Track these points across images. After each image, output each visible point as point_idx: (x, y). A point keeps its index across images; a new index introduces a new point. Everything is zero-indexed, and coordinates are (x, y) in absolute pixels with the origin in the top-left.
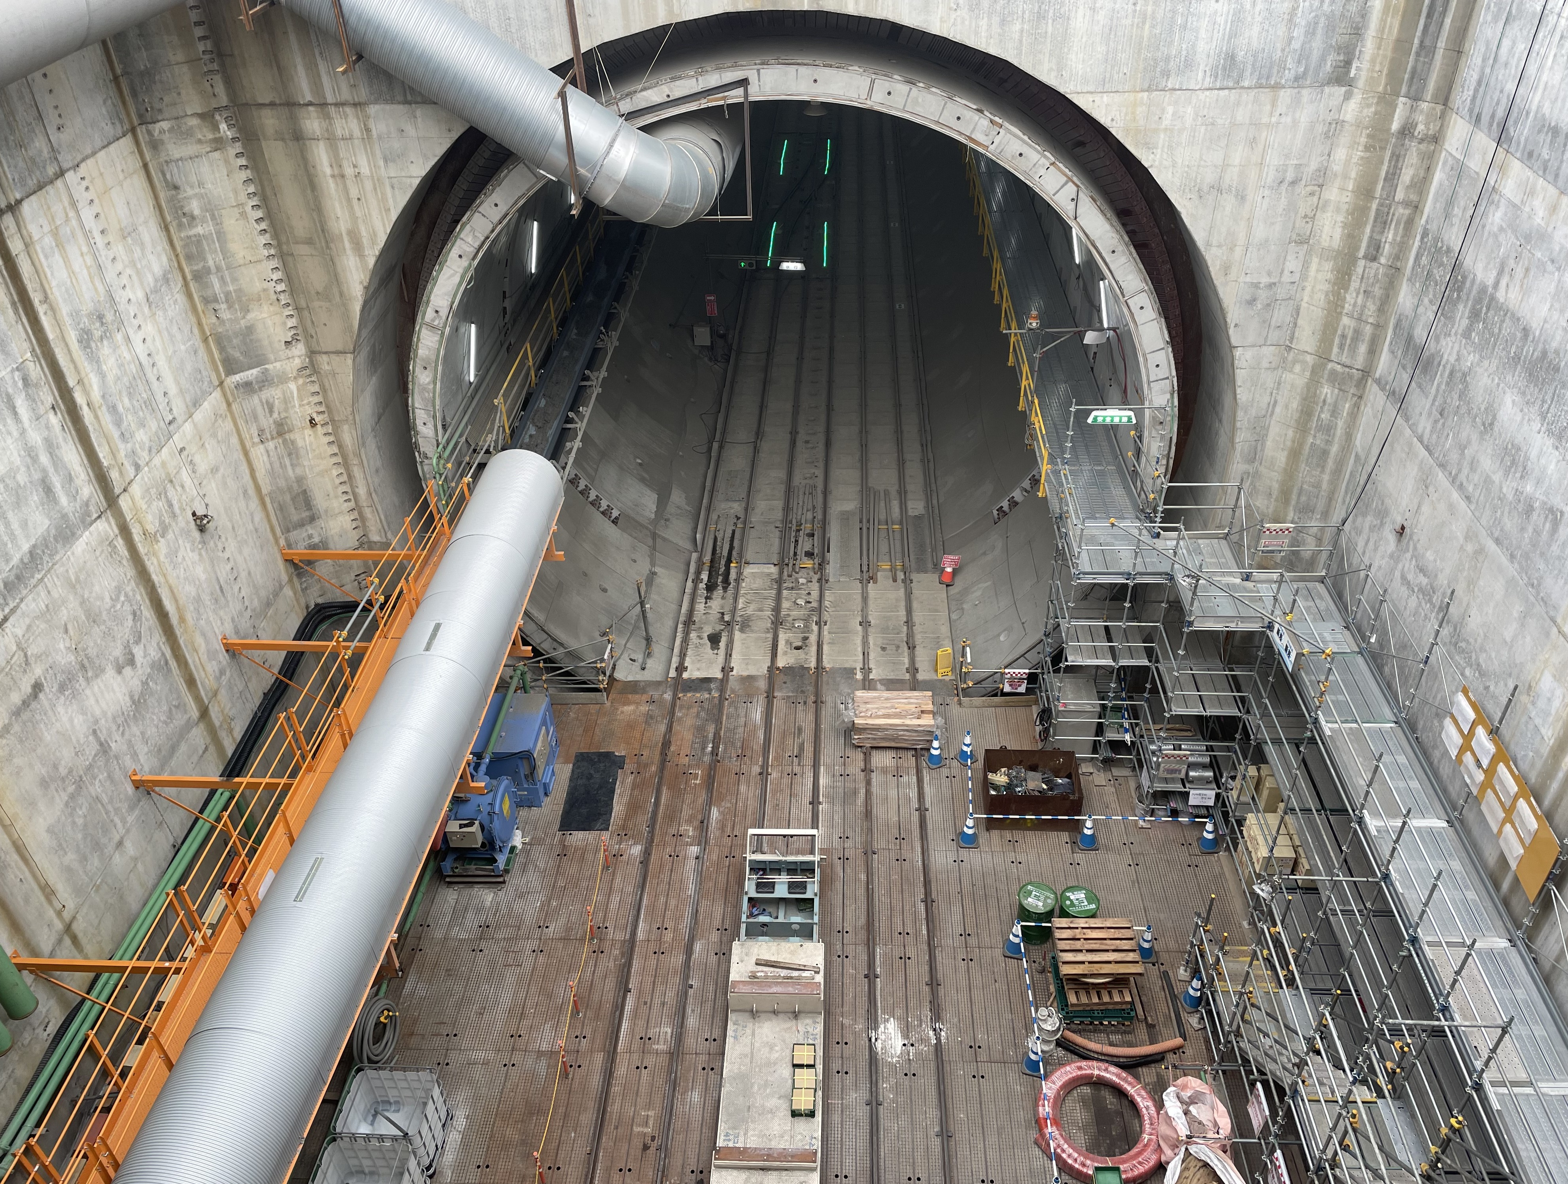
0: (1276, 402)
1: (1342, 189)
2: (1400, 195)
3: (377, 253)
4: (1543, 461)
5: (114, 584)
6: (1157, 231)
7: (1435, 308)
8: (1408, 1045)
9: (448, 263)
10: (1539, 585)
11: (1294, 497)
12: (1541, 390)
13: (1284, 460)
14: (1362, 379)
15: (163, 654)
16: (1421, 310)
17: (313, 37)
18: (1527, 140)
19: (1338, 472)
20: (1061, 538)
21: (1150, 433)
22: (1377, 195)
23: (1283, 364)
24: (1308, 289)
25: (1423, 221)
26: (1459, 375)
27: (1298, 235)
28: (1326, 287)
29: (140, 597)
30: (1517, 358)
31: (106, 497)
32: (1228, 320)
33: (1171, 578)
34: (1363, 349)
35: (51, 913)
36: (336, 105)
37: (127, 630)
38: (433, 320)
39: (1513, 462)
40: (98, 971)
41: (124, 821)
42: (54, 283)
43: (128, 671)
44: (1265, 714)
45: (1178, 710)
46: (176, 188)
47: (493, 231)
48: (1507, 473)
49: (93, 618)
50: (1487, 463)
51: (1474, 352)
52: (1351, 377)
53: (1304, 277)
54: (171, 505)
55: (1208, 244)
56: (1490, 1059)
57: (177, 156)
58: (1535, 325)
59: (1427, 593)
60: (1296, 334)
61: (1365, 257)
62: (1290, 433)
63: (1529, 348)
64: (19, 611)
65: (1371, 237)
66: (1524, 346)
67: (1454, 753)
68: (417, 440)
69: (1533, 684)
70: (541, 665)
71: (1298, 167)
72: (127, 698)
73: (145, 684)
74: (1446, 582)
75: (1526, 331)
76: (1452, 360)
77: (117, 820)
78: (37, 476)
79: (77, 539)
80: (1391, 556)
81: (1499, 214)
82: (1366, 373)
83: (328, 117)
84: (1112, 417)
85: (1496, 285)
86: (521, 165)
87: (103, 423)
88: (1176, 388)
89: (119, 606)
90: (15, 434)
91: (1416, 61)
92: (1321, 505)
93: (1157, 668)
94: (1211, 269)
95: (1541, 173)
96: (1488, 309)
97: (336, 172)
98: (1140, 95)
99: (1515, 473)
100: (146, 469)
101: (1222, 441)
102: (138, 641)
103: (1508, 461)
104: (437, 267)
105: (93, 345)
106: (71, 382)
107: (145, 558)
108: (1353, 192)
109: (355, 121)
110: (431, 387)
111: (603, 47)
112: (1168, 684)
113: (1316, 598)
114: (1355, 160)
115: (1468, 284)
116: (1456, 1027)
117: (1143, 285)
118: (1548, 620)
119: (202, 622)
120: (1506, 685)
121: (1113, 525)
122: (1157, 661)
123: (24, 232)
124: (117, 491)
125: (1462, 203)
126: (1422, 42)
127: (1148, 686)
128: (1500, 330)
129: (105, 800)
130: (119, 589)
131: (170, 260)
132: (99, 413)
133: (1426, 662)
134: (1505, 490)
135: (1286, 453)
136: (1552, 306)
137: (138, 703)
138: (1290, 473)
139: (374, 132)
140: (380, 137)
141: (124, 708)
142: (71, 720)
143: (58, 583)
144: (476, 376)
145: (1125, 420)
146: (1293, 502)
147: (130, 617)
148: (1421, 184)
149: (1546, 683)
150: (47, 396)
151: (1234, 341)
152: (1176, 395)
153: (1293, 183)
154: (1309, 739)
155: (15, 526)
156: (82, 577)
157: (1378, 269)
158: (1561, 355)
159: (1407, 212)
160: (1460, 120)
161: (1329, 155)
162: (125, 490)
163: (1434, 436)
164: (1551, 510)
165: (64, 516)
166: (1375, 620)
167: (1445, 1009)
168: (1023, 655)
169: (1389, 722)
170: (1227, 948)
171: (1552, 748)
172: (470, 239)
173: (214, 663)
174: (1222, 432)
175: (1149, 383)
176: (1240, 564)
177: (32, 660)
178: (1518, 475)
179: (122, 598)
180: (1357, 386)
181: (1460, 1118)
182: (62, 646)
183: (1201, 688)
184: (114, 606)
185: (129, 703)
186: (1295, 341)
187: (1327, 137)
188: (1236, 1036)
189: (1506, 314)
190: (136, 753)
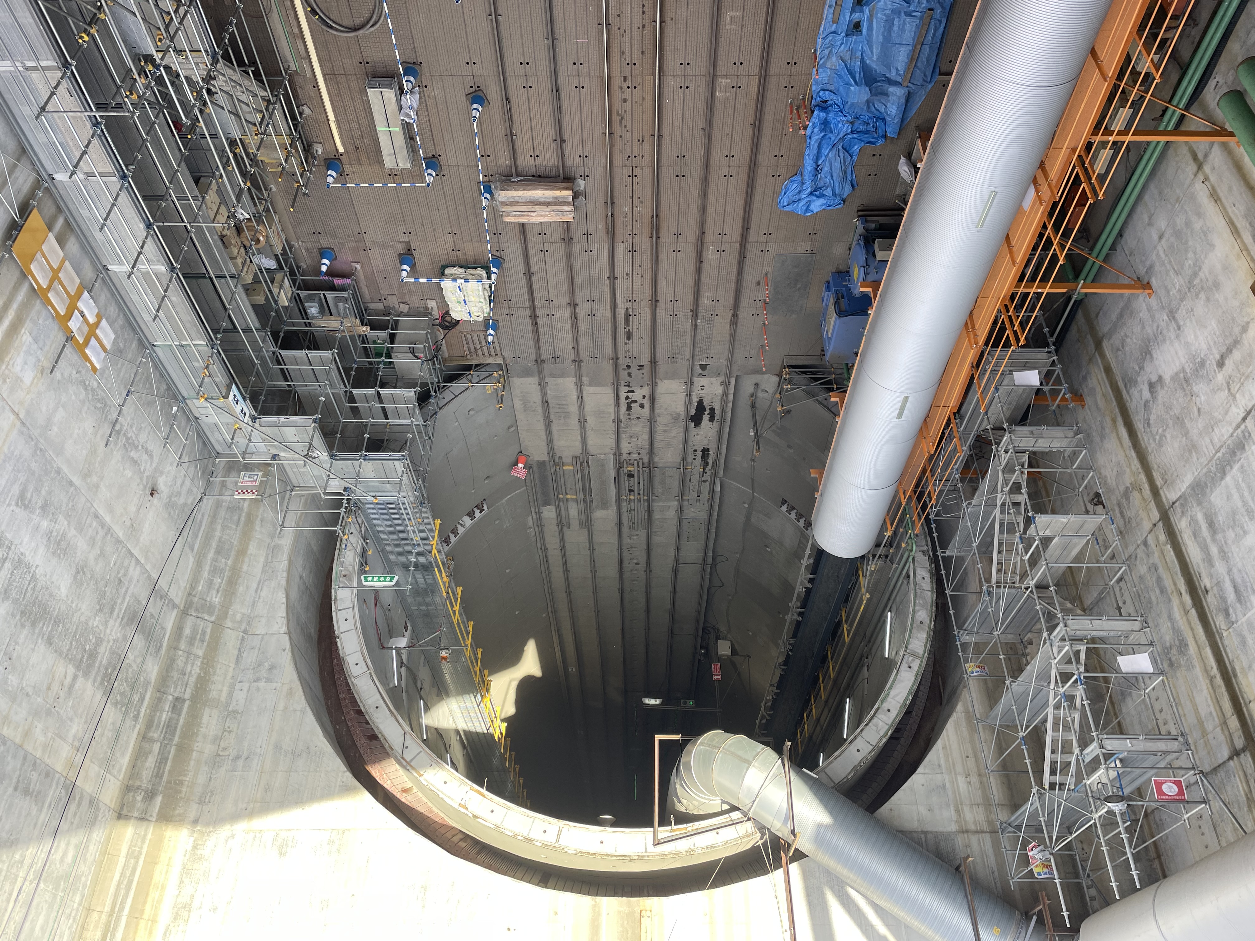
0: (256, 591)
1: (201, 752)
2: (156, 747)
3: (954, 714)
4: (33, 544)
5: (1164, 448)
6: (349, 724)
7: (126, 661)
8: (127, 96)
9: (899, 706)
10: (35, 451)
11: (243, 519)
12: (36, 598)
13: (251, 547)
14: (188, 609)
15: (1128, 392)
16: (139, 660)
17: (999, 885)
18: (51, 786)
19: (208, 539)
20: (420, 487)
21: (354, 568)
22: (174, 748)
23: (250, 620)
24: (229, 677)
25: (138, 727)
26: (106, 610)
27: (236, 718)
28: (215, 678)
29: (1144, 438)
30: (57, 622)
31: (1169, 519)
32: (290, 654)
33: (332, 456)
34: (187, 631)
35: (1213, 178)
36: (983, 832)
37: (1154, 411)
38: (913, 660)
39: (59, 543)
40: (1177, 130)
41: (1158, 255)
42: (1205, 692)
43: (1154, 378)
44: (258, 351)
45: (326, 354)
47: (862, 730)
48: (64, 536)
49: (1179, 421)
50: (81, 544)
51: (93, 628)
52: (197, 610)
53: (232, 686)
54: (1121, 513)
55: (303, 712)
56: (56, 87)
58: (42, 647)
59: (130, 445)
60: (239, 643)
61: (184, 700)
62: (245, 568)
63: (47, 629)
64: (1234, 425)
65: (179, 715)
66: (51, 631)
67: (104, 322)
68: (931, 566)
69: (39, 375)
70: (835, 386)
71: (234, 770)
72: (1155, 356)
73: (1142, 368)
74: (115, 453)
75: (50, 642)
76: (112, 622)
77: (1163, 256)
78: (1220, 536)
79: (1190, 485)
80: (162, 473)
81: (74, 731)
82: (185, 613)
83: (990, 822)
84: (379, 580)
85: (75, 677)
86: (836, 782)
87: (1170, 579)
88: (333, 603)
89: (1160, 431)
90: (1235, 570)
91: (141, 848)
92: (222, 513)
93: (346, 387)
94: (302, 693)
95: (38, 761)
96: (81, 659)
97: (985, 779)
99: (57, 536)
100: (1139, 542)
101: (300, 563)
102: (1146, 402)
103: (63, 545)
104: (908, 702)
105: (1177, 643)
106: (1193, 612)
107: (1140, 470)
108: (192, 750)
109: (968, 819)
110: (917, 608)
111: (765, 872)
112: (334, 374)
113: (222, 441)
114: (191, 774)
115: (99, 679)
116: (86, 111)
117: (355, 681)
118: (27, 424)
119: (1099, 419)
120: (62, 374)
121: (375, 497)
122: (346, 392)
123: (1227, 733)
124: (1160, 524)
125: (105, 739)
126: (137, 862)
127: (353, 373)
128: (71, 644)
129: (1172, 273)
130: (1160, 445)
131: (1120, 710)
132: (1173, 587)
133: (129, 392)
134: (66, 523)
135: (249, 552)
136: (28, 661)
137: (1146, 352)
138: (246, 535)
139: (952, 809)
140: (948, 805)
141: (1157, 348)
142: (1196, 337)
143: (1205, 449)
144: (886, 617)
145: (369, 579)
146: (244, 514)
147: (1152, 422)
148: (140, 755)
149: (28, 377)
150: (1211, 601)
151: (286, 638)
152: (333, 597)
153: (238, 757)
154: (219, 333)
155: (1236, 496)
156: (1187, 454)
157: (175, 691)
158: (19, 624)
159: (151, 734)
160: (108, 802)
161: (211, 778)
162: (1155, 525)
163: (126, 564)
164: (26, 507)
165: (1200, 503)
166: (173, 424)
167: (96, 124)
168: (456, 396)
169: (159, 346)
170: (280, 169)
171: (23, 326)
172: (881, 724)
173: (1091, 386)
174: (300, 569)
175: (353, 607)
176: (281, 468)
177: (1225, 386)
178: (54, 534)
179: (1157, 437)
180: (192, 603)
181: (80, 41)
182: (1203, 398)
183: (311, 372)
184: (1164, 431)
185: (1153, 352)
186: (240, 638)
187: (212, 792)
188: (269, 100)
189: (67, 655)
190: (1149, 311)
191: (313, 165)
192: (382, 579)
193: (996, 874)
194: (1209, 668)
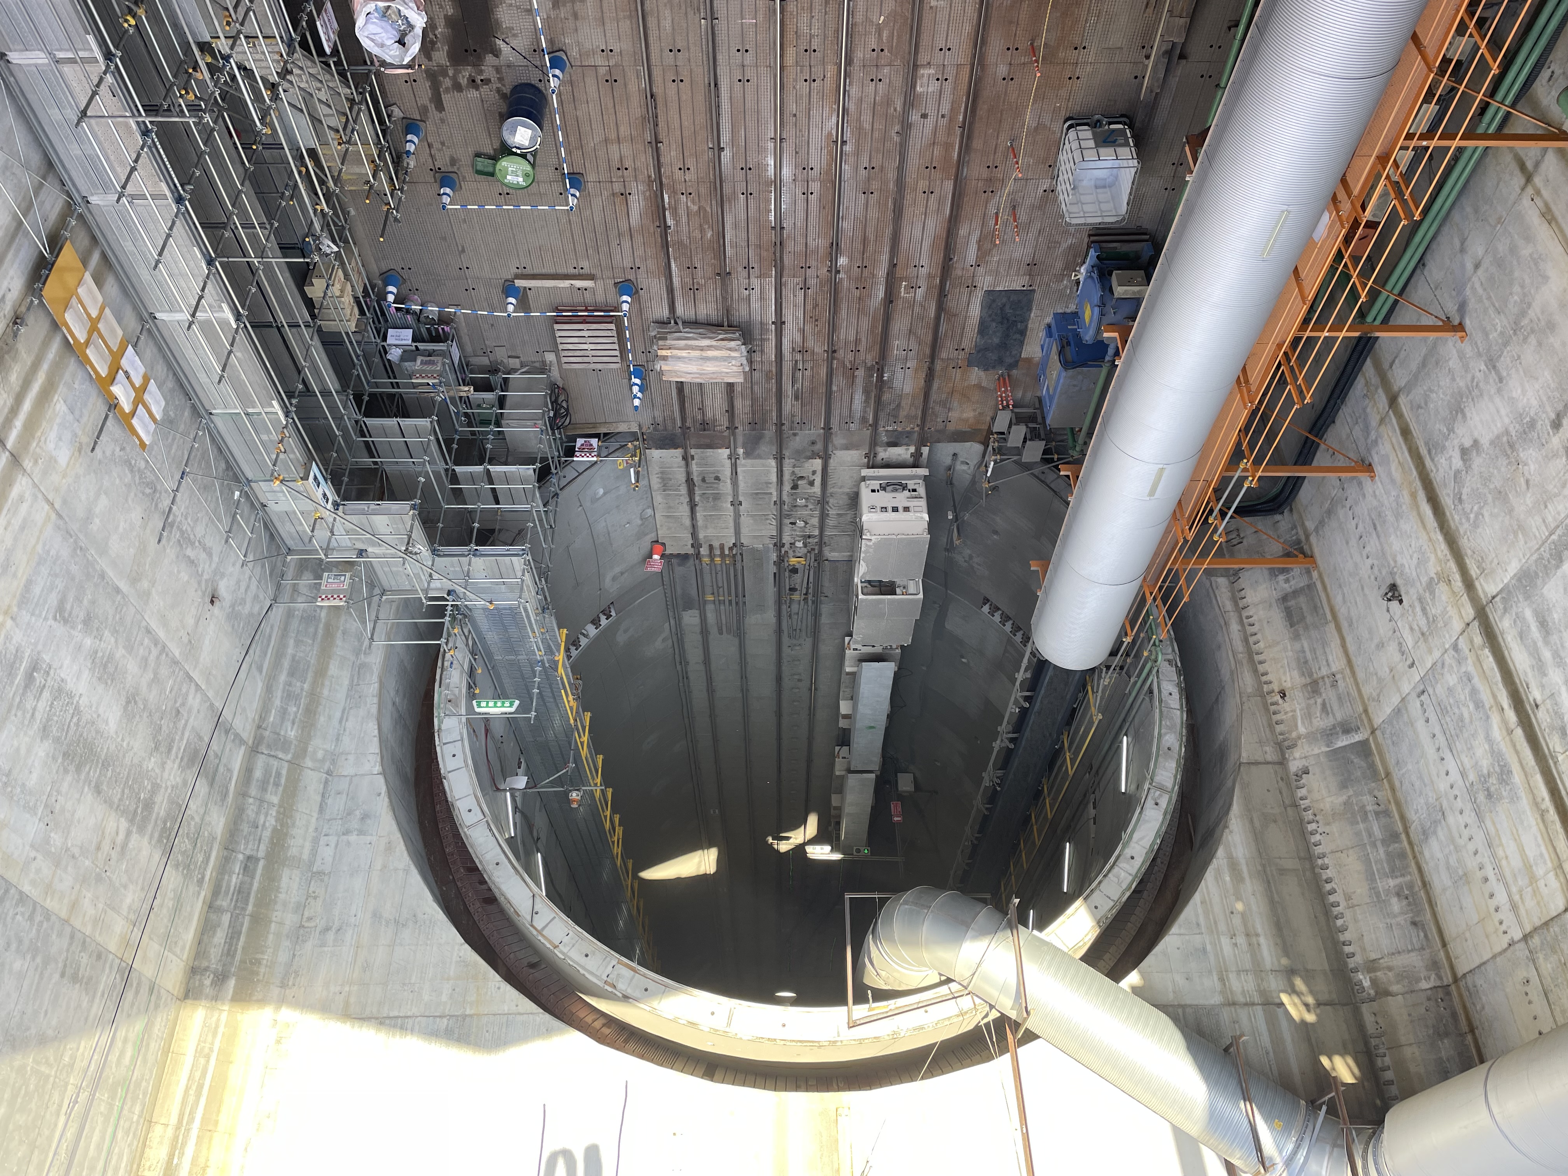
0: (341, 722)
1: (281, 923)
2: (226, 918)
3: (1215, 859)
4: (75, 668)
5: (1479, 530)
6: (459, 884)
7: (188, 812)
8: (181, 96)
9: (1145, 851)
10: (75, 550)
11: (321, 631)
12: (81, 735)
13: (331, 667)
14: (258, 745)
15: (1432, 460)
16: (202, 811)
17: (1274, 1068)
18: (103, 970)
19: (279, 655)
20: (543, 589)
21: (460, 691)
22: (247, 919)
23: (334, 757)
24: (311, 830)
25: (203, 894)
26: (162, 749)
27: (322, 881)
28: (294, 831)
29: (1454, 517)
30: (105, 765)
31: (1487, 617)
32: (387, 800)
33: (434, 552)
34: (258, 774)
35: (1545, 193)
36: (1253, 1004)
37: (1467, 484)
38: (1160, 796)
39: (105, 666)
40: (1499, 135)
41: (1473, 288)
42: (1535, 829)
43: (1468, 443)
44: (339, 418)
45: (424, 423)
46: (1414, 923)
47: (1100, 883)
48: (111, 657)
49: (1501, 496)
50: (132, 666)
51: (148, 771)
52: (269, 747)
53: (316, 841)
54: (1424, 610)
55: (407, 871)
56: (98, 85)
57: (1412, 954)
58: (89, 796)
59: (185, 540)
60: (322, 786)
61: (257, 860)
62: (326, 692)
63: (94, 775)
65: (253, 878)
66: (99, 777)
67: (152, 385)
68: (1179, 678)
69: (76, 453)
70: (1056, 457)
71: (323, 945)
72: (1468, 415)
73: (1451, 430)
74: (168, 551)
75: (98, 790)
76: (169, 764)
77: (1480, 291)
78: (1554, 638)
79: (1515, 575)
80: (223, 575)
81: (128, 901)
82: (254, 751)
83: (1262, 993)
84: (495, 706)
85: (128, 834)
86: (1070, 946)
87: (1488, 691)
88: (436, 735)
89: (1476, 508)
91: (212, 1043)
92: (295, 624)
93: (447, 464)
94: (404, 848)
95: (88, 940)
96: (135, 811)
97: (1254, 940)
98: (472, 1012)
99: (103, 656)
100: (1447, 646)
101: (392, 684)
102: (1457, 473)
103: (111, 669)
104: (1156, 847)
105: (1497, 769)
106: (1519, 732)
107: (1449, 557)
108: (271, 922)
109: (1234, 989)
110: (1163, 731)
111: (990, 1058)
112: (434, 447)
113: (295, 534)
114: (270, 951)
115: (156, 835)
116: (133, 116)
117: (469, 832)
118: (64, 515)
119: (1394, 493)
120: (103, 451)
121: (491, 602)
122: (447, 470)
123: (1562, 879)
124: (1476, 623)
125: (165, 911)
126: (208, 1061)
127: (455, 446)
128: (123, 792)
129: (1491, 311)
130: (1475, 525)
131: (1421, 853)
132: (1492, 701)
133: (183, 473)
134: (113, 640)
135: (330, 673)
136: (73, 815)
137: (1457, 411)
138: (325, 653)
139: (1215, 978)
140: (1210, 972)
141: (1471, 404)
142: (1524, 392)
143: (1535, 530)
144: (1121, 742)
145: (483, 704)
146: (321, 626)
147: (1464, 497)
148: (207, 928)
149: (63, 456)
150: (1542, 718)
151: (381, 780)
152: (436, 728)
153: (327, 929)
154: (293, 397)
156: (1511, 537)
157: (245, 849)
158: (62, 769)
159: (219, 903)
160: (171, 989)
161: (294, 955)
162: (1468, 624)
163: (184, 690)
164: (66, 621)
165: (1528, 597)
166: (236, 513)
167: (145, 133)
168: (580, 474)
169: (217, 415)
170: (367, 188)
171: (55, 392)
172: (1123, 874)
173: (1383, 452)
174: (393, 693)
175: (462, 740)
176: (369, 567)
177: (1562, 452)
178: (100, 654)
179: (1472, 516)
180: (262, 738)
181: (126, 25)
182: (1532, 467)
183: (404, 445)
184: (1481, 508)
185: (1467, 410)
186: (323, 780)
187: (296, 972)
188: (354, 100)
189: (118, 806)
190: (1461, 359)
191: (404, 182)
192: (499, 704)
193: (1271, 1054)
194: (1539, 800)
